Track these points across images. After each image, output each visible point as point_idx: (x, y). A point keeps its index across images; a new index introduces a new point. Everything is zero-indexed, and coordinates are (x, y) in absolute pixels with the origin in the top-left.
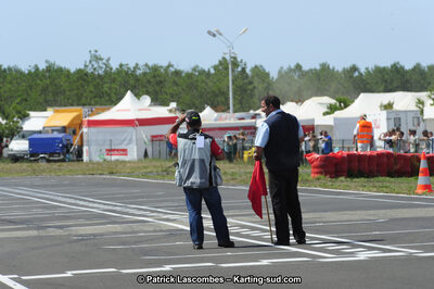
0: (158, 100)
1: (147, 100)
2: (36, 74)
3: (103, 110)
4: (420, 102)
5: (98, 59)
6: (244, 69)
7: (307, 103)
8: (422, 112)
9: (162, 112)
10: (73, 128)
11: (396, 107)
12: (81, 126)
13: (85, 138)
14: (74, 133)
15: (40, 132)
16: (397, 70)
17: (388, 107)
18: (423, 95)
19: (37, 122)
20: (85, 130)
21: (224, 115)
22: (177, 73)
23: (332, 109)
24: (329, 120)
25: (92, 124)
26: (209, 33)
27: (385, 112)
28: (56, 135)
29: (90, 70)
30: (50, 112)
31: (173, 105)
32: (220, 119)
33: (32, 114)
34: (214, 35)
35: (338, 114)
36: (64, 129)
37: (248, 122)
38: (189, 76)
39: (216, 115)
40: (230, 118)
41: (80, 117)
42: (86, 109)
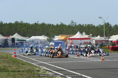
1: (84, 33)
3: (72, 36)
5: (73, 23)
6: (111, 26)
10: (65, 40)
13: (68, 42)
14: (65, 41)
15: (57, 41)
19: (57, 38)
20: (68, 40)
21: (102, 37)
25: (69, 39)
26: (99, 17)
28: (61, 41)
29: (71, 25)
30: (60, 36)
31: (91, 35)
33: (55, 36)
34: (100, 18)
36: (63, 40)
37: (107, 39)
39: (100, 37)
40: (103, 39)
41: (67, 37)
42: (68, 36)
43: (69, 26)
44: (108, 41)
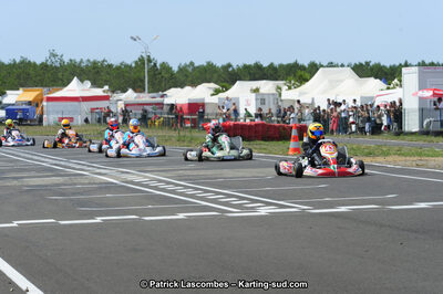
0: (95, 84)
1: (88, 84)
2: (13, 66)
3: (58, 90)
4: (279, 88)
5: (55, 56)
6: (155, 64)
7: (199, 87)
8: (280, 95)
9: (98, 92)
10: (36, 103)
11: (261, 91)
12: (42, 101)
13: (45, 109)
14: (37, 105)
15: (13, 105)
16: (258, 67)
17: (256, 91)
18: (280, 83)
19: (12, 97)
20: (45, 103)
21: (141, 95)
22: (110, 66)
23: (217, 92)
24: (215, 100)
25: (49, 99)
26: (132, 38)
27: (254, 95)
28: (24, 107)
29: (49, 63)
30: (21, 91)
31: (106, 87)
32: (139, 97)
33: (8, 92)
34: (135, 40)
35: (222, 95)
36: (30, 103)
37: (159, 100)
38: (118, 68)
39: (135, 95)
40: (146, 97)
41: (41, 94)
42: (45, 89)
43: (44, 66)
44: (161, 105)
